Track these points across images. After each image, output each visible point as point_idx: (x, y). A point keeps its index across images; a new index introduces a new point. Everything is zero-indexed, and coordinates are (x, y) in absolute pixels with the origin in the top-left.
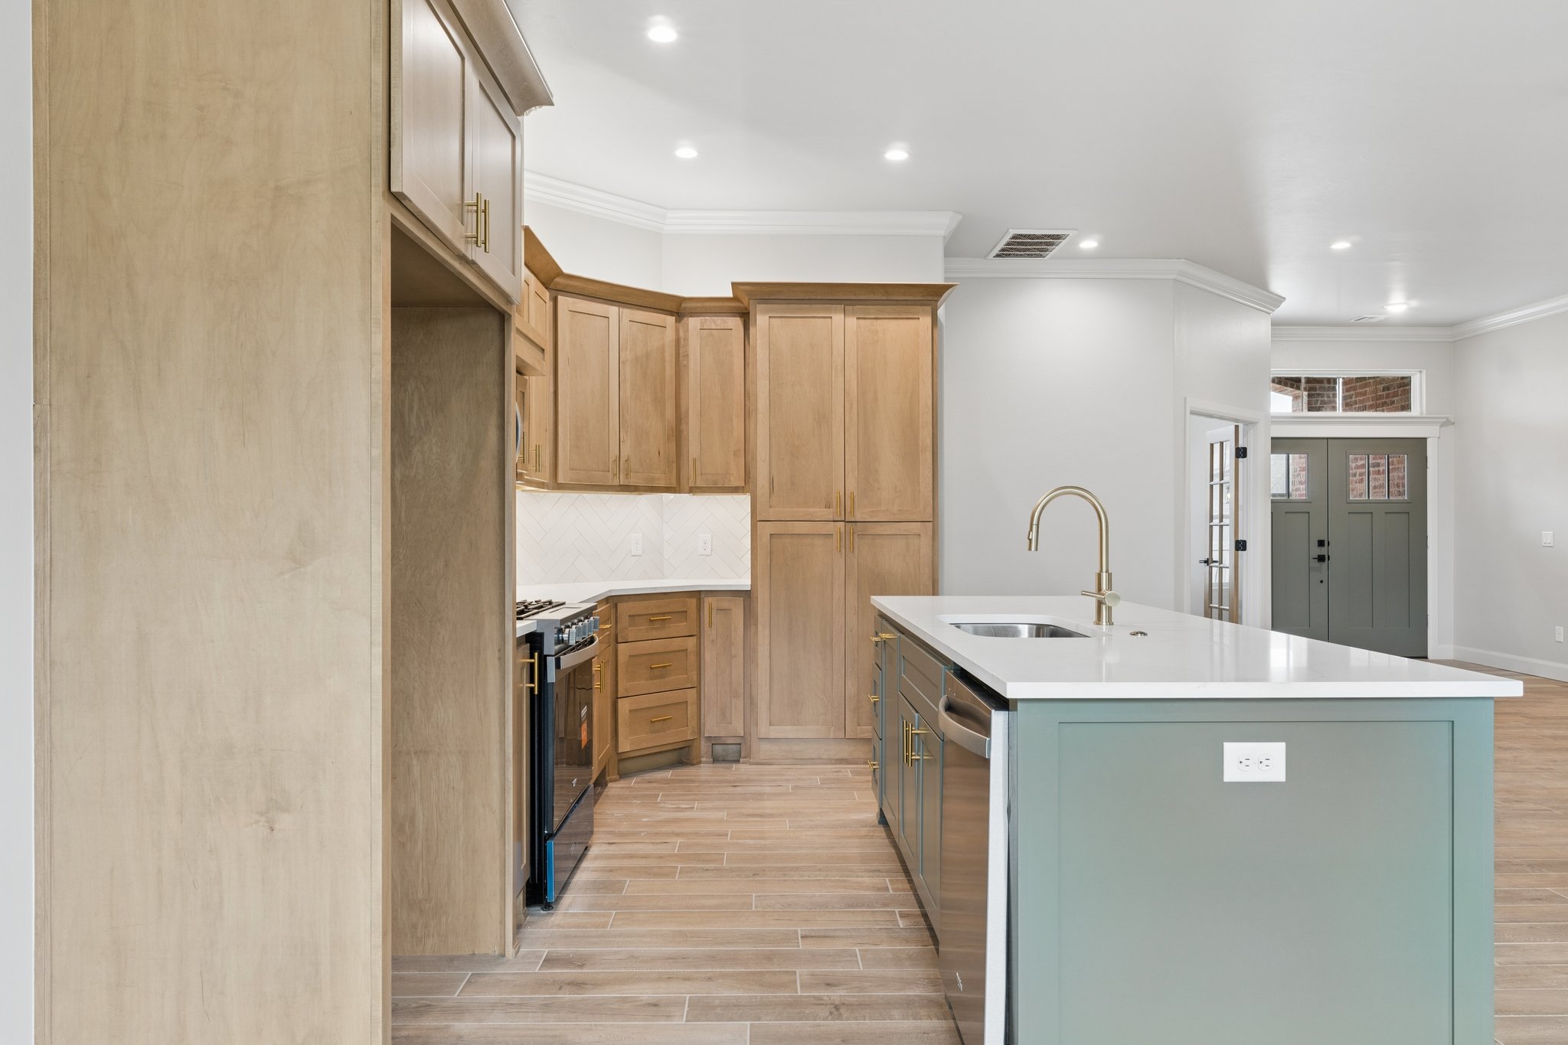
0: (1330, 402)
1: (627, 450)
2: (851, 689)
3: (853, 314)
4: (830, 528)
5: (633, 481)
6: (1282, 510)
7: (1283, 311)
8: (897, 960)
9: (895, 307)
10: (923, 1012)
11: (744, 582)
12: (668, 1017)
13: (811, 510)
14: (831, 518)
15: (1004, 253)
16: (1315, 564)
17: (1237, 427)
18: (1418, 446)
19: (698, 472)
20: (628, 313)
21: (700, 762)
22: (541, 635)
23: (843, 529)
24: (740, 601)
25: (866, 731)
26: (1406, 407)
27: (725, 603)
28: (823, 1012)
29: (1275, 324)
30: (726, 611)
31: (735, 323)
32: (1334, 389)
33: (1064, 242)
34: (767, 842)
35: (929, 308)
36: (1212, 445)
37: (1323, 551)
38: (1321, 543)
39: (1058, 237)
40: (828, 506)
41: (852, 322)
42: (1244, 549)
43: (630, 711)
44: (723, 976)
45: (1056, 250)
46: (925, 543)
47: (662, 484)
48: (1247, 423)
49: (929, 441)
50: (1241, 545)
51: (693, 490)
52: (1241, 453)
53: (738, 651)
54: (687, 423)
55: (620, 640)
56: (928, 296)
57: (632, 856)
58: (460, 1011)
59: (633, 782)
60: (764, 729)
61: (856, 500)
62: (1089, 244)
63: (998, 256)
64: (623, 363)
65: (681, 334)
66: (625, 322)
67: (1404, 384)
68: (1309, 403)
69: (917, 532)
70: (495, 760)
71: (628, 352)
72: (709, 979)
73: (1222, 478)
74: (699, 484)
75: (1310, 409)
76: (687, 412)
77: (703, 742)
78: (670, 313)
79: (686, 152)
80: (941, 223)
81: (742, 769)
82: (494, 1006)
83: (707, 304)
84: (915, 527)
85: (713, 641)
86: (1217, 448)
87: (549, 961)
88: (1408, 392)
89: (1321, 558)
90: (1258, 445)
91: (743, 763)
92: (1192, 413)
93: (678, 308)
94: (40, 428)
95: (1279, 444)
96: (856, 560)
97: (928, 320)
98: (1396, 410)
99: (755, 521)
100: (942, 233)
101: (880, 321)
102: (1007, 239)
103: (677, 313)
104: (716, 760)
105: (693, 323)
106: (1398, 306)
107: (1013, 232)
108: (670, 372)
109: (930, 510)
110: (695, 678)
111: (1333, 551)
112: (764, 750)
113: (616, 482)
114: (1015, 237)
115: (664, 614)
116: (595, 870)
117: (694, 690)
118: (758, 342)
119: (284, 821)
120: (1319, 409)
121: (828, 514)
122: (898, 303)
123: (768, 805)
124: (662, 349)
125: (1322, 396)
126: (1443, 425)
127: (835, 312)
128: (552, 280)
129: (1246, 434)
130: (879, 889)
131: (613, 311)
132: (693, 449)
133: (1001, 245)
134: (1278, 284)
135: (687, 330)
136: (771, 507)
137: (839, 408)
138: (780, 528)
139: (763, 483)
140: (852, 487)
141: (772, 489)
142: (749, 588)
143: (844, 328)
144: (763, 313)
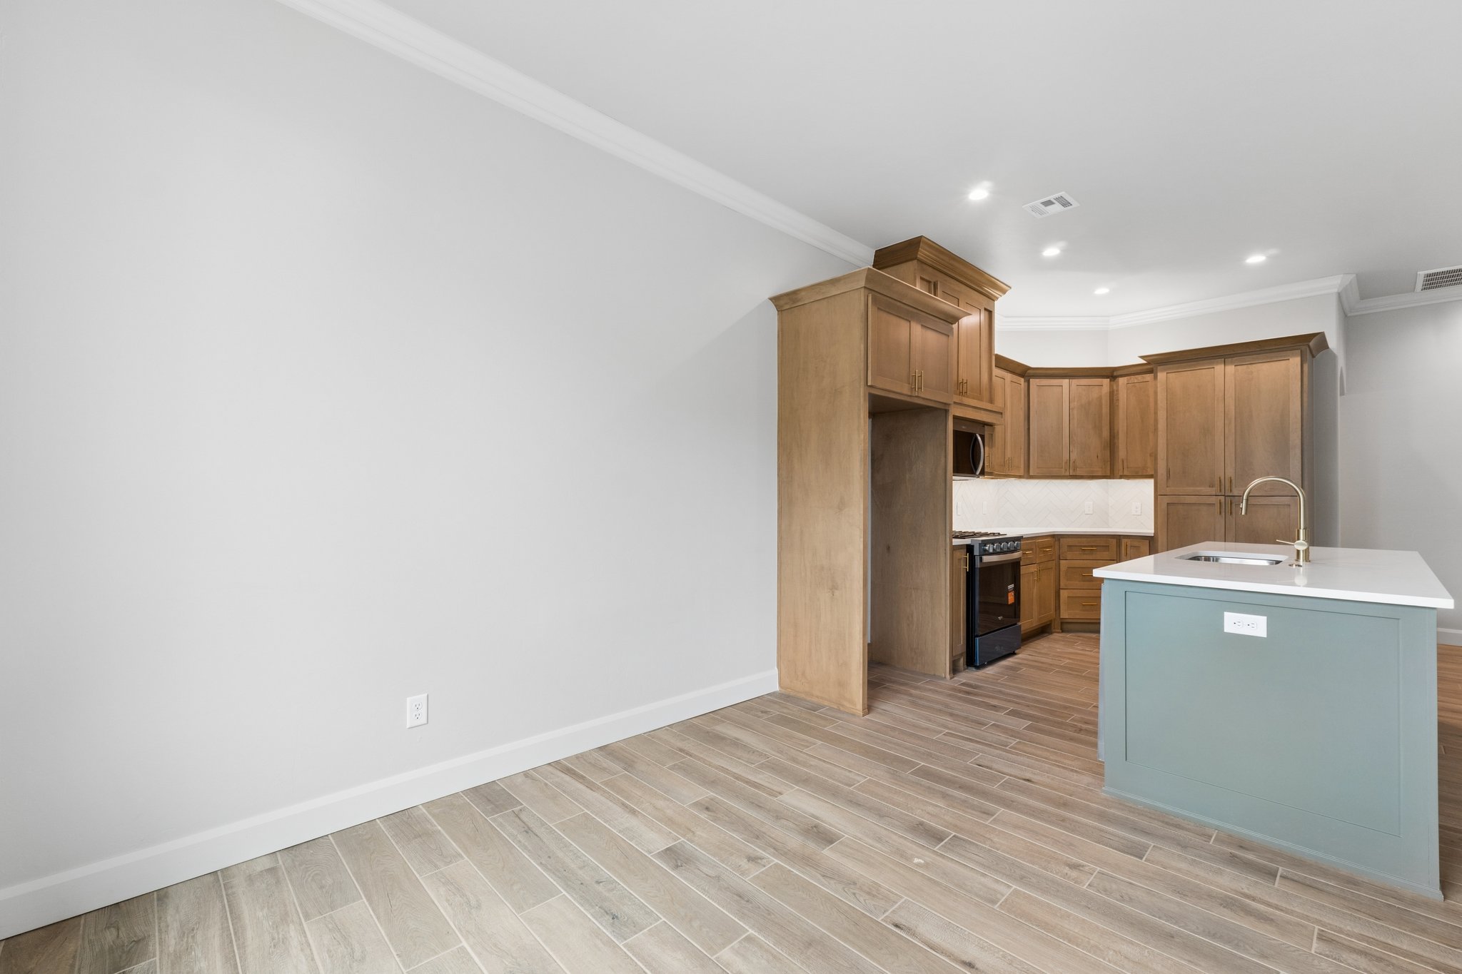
1: (1074, 456)
3: (1232, 363)
4: (1213, 500)
5: (1079, 473)
11: (1149, 531)
12: (997, 711)
13: (1199, 488)
14: (1214, 493)
19: (1125, 466)
20: (1075, 382)
22: (973, 546)
23: (1223, 501)
24: (1147, 542)
27: (1136, 543)
30: (1137, 548)
31: (1147, 377)
35: (1297, 351)
40: (1212, 486)
41: (1231, 369)
43: (1068, 597)
46: (1294, 510)
47: (1100, 474)
51: (1121, 477)
54: (1118, 438)
55: (1061, 558)
57: (1036, 661)
58: (916, 688)
59: (1068, 635)
61: (1233, 481)
64: (1073, 409)
65: (1115, 388)
66: (1074, 386)
70: (943, 595)
71: (1076, 403)
74: (1126, 473)
76: (1118, 432)
78: (1107, 377)
79: (1102, 291)
82: (930, 690)
83: (1131, 369)
84: (1285, 499)
87: (963, 684)
93: (1111, 374)
94: (779, 469)
96: (1234, 520)
97: (1298, 358)
99: (1155, 495)
100: (1336, 290)
101: (1254, 365)
102: (1423, 278)
103: (1112, 376)
105: (1122, 381)
108: (1106, 410)
113: (1067, 474)
114: (1428, 275)
115: (1092, 546)
116: (1012, 662)
118: (1159, 388)
121: (1213, 491)
122: (1271, 351)
124: (1100, 399)
127: (1218, 363)
128: (1026, 371)
131: (1065, 382)
132: (1122, 453)
135: (1118, 386)
136: (1167, 487)
137: (1220, 424)
138: (1174, 499)
139: (1162, 471)
140: (1230, 472)
141: (1168, 477)
142: (1153, 535)
143: (1224, 373)
144: (1162, 371)
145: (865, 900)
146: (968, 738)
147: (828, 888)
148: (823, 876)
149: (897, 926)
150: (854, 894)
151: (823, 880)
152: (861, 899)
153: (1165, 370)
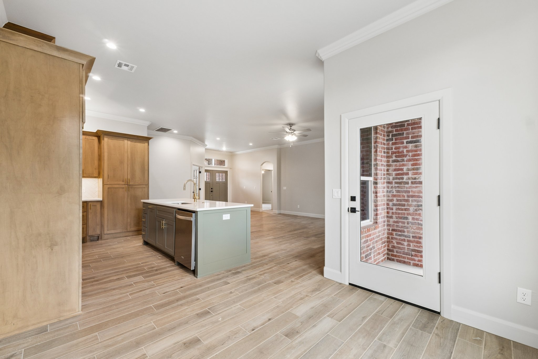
0: (211, 163)
2: (129, 220)
3: (130, 141)
4: (124, 186)
6: (206, 183)
7: (207, 147)
8: (163, 262)
9: (140, 141)
10: (172, 267)
11: (101, 199)
12: (123, 280)
13: (119, 182)
14: (124, 184)
15: (158, 130)
16: (211, 192)
17: (199, 168)
18: (226, 172)
21: (87, 242)
23: (127, 186)
24: (99, 203)
25: (133, 229)
26: (224, 165)
27: (95, 204)
28: (154, 271)
29: (205, 149)
30: (95, 206)
31: (96, 139)
32: (212, 161)
33: (171, 131)
34: (120, 252)
35: (147, 142)
36: (194, 171)
37: (212, 190)
38: (212, 189)
39: (170, 130)
40: (123, 181)
41: (129, 142)
42: (201, 190)
44: (130, 272)
45: (169, 132)
46: (146, 189)
48: (201, 167)
49: (147, 169)
50: (200, 189)
52: (200, 172)
53: (99, 215)
56: (147, 139)
60: (106, 232)
61: (130, 180)
62: (175, 132)
63: (156, 131)
67: (224, 161)
68: (208, 163)
69: (144, 187)
72: (127, 273)
73: (196, 177)
75: (208, 164)
77: (88, 237)
80: (148, 123)
81: (100, 242)
83: (87, 133)
84: (144, 186)
85: (91, 213)
86: (195, 171)
88: (225, 163)
89: (212, 191)
90: (203, 171)
91: (100, 240)
92: (193, 165)
95: (206, 171)
96: (130, 193)
97: (147, 144)
98: (223, 166)
99: (104, 185)
100: (147, 125)
101: (135, 143)
102: (159, 128)
104: (91, 241)
106: (224, 149)
107: (161, 127)
109: (147, 182)
110: (86, 222)
111: (213, 190)
112: (106, 237)
114: (161, 128)
117: (86, 225)
118: (105, 144)
119: (56, 248)
120: (210, 164)
121: (123, 183)
122: (140, 140)
123: (114, 246)
125: (210, 162)
126: (230, 169)
127: (125, 140)
129: (201, 169)
130: (151, 254)
133: (158, 129)
134: (206, 143)
136: (108, 181)
137: (126, 160)
138: (110, 186)
139: (106, 175)
140: (129, 177)
141: (108, 178)
142: (102, 200)
143: (127, 143)
144: (106, 137)
145: (239, 335)
146: (140, 291)
147: (230, 344)
148: (223, 345)
149: (253, 330)
150: (235, 338)
151: (224, 345)
152: (238, 336)
153: (107, 137)
